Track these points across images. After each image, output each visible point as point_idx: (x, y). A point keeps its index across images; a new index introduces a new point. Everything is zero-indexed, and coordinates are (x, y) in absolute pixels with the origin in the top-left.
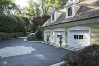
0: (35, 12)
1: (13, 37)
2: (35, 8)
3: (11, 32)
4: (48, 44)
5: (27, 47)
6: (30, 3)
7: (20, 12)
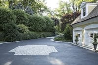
0: (66, 12)
1: (42, 36)
2: (65, 9)
3: (40, 31)
4: (77, 45)
5: (49, 47)
6: (60, 4)
7: (51, 14)
